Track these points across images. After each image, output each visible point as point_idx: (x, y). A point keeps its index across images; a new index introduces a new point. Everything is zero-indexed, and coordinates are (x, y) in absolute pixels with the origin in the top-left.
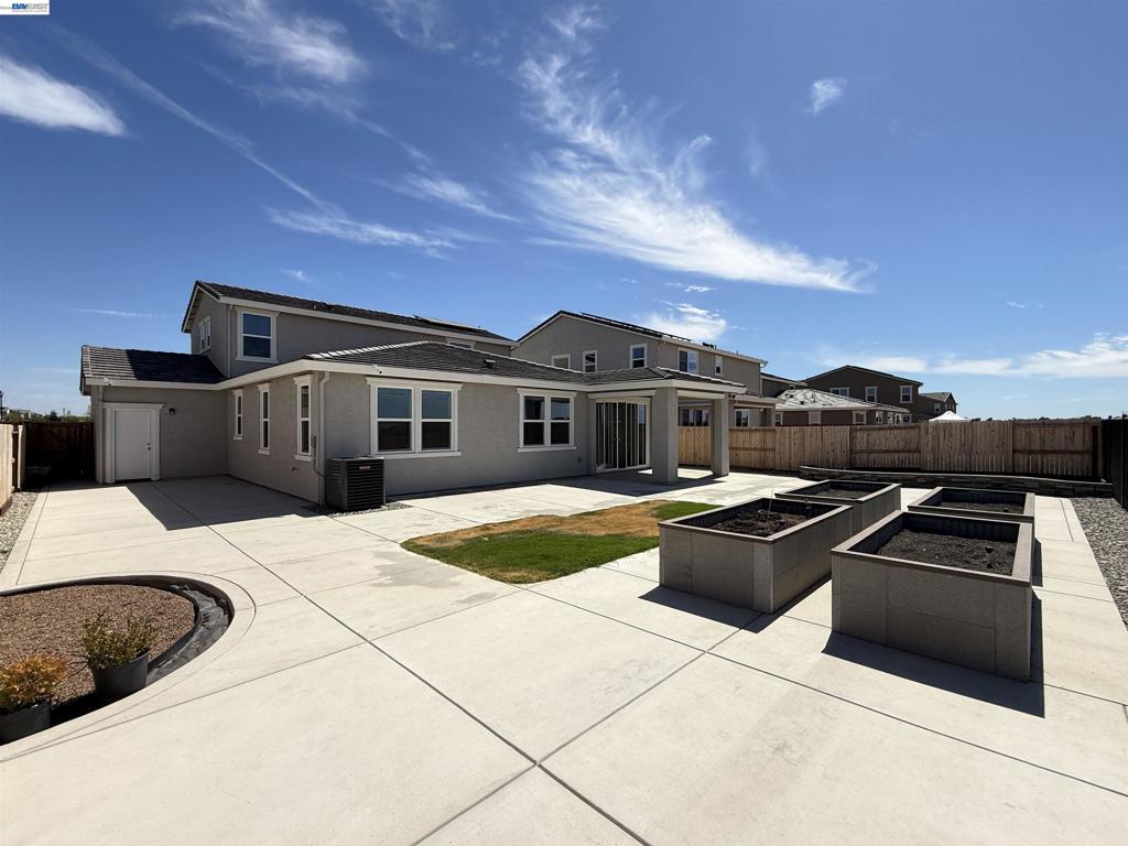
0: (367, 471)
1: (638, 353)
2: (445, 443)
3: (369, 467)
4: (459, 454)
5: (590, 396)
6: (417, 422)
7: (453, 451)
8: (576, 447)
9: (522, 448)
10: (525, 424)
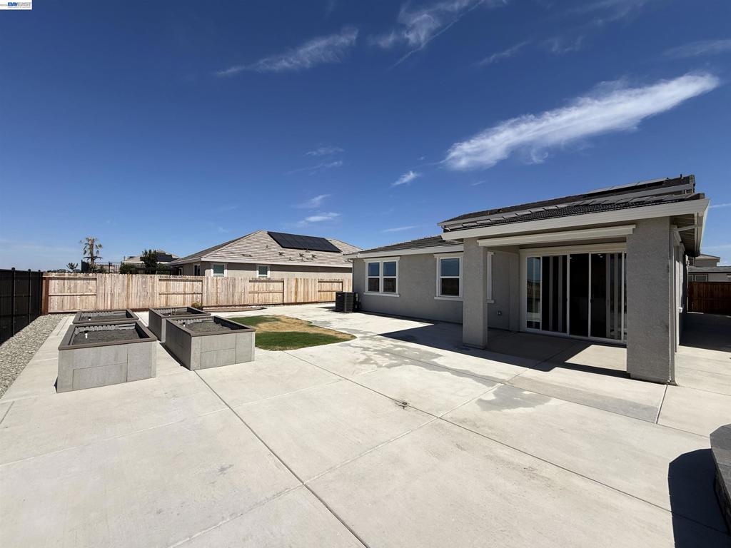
2: (394, 289)
3: (341, 296)
4: (399, 296)
6: (381, 278)
7: (397, 294)
8: (493, 302)
9: (439, 297)
10: (443, 280)
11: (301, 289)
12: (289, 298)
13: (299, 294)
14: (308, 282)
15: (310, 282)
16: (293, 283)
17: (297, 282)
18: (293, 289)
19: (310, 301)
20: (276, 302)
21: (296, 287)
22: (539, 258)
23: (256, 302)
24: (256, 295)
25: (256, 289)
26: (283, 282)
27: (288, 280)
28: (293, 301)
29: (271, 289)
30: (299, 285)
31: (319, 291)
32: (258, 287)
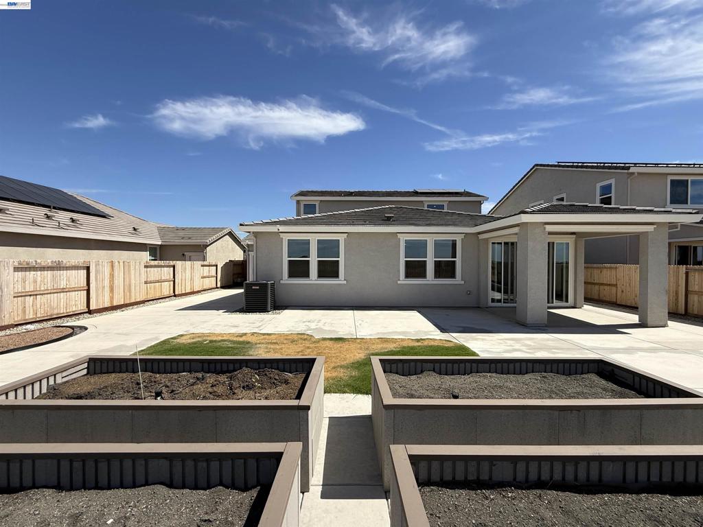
0: (257, 290)
1: (606, 189)
2: (335, 274)
3: (258, 287)
4: (345, 282)
5: (481, 237)
6: (314, 260)
7: (341, 280)
8: (463, 282)
9: (402, 280)
10: (406, 262)
11: (119, 281)
12: (100, 301)
13: (116, 290)
14: (129, 266)
15: (132, 268)
16: (107, 270)
17: (112, 266)
18: (107, 283)
19: (133, 301)
20: (74, 309)
21: (112, 276)
22: (501, 243)
23: (30, 316)
24: (30, 300)
25: (29, 288)
26: (88, 269)
27: (97, 264)
28: (107, 304)
29: (63, 285)
30: (116, 274)
31: (146, 283)
32: (35, 282)
